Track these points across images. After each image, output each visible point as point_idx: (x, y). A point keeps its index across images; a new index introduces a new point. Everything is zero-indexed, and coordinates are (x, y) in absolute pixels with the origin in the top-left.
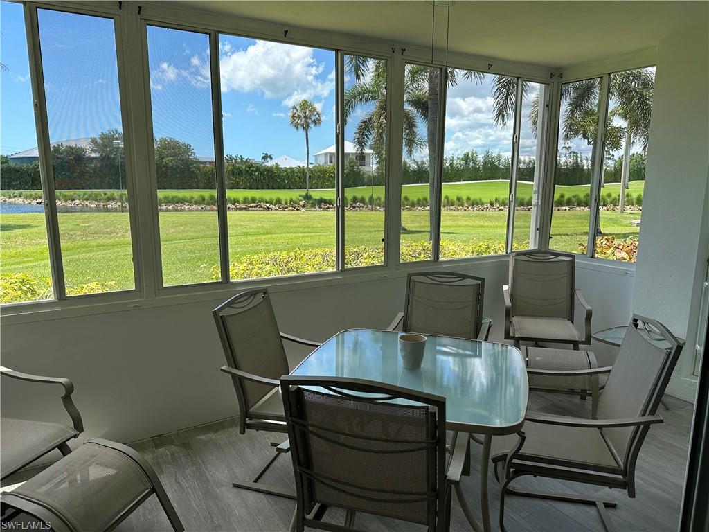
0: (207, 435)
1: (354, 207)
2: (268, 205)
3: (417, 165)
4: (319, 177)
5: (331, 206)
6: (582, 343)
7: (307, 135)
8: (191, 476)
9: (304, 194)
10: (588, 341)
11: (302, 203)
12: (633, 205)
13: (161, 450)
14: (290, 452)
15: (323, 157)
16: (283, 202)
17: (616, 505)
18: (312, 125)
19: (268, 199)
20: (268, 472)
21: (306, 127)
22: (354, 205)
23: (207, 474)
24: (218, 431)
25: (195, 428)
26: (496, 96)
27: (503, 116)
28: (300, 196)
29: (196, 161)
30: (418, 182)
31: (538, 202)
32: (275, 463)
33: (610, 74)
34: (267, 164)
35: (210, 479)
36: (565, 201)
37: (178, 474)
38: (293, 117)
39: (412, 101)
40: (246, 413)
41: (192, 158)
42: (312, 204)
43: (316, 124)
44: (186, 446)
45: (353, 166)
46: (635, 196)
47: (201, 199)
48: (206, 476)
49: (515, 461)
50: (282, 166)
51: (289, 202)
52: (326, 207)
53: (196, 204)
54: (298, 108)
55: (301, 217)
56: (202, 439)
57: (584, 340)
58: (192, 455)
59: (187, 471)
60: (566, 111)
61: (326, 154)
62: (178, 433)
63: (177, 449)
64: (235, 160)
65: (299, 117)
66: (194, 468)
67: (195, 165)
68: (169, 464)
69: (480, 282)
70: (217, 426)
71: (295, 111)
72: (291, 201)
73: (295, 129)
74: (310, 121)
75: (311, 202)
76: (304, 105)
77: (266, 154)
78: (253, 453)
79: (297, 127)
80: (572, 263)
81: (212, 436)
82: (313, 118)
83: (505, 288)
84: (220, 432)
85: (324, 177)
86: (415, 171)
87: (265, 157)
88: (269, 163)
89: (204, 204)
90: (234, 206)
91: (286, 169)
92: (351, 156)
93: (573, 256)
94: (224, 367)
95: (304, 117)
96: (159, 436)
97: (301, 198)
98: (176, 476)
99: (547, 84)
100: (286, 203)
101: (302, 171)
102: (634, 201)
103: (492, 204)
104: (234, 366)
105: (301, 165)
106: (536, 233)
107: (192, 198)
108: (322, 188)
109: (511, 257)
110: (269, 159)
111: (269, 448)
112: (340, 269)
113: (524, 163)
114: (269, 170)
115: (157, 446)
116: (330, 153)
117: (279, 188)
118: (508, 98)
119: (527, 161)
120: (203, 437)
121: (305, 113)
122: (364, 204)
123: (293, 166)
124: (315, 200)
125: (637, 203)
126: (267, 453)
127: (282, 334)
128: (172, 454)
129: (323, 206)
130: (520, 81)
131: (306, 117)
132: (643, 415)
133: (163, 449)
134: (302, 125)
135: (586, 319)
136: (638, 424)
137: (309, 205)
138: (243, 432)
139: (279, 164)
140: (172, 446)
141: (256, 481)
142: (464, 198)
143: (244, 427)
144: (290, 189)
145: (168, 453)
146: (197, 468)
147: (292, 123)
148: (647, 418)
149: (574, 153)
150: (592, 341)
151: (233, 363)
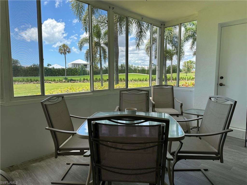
0: (35, 164)
1: (84, 82)
2: (50, 82)
3: (106, 68)
4: (70, 72)
5: (75, 82)
6: (180, 115)
7: (65, 56)
8: (30, 182)
9: (65, 78)
10: (182, 114)
11: (64, 81)
12: (174, 80)
13: (13, 172)
14: (90, 157)
15: (71, 65)
16: (56, 81)
17: (208, 169)
18: (67, 53)
19: (50, 80)
20: (67, 175)
21: (65, 54)
22: (84, 81)
23: (38, 180)
24: (41, 161)
25: (30, 161)
26: (136, 40)
27: (139, 46)
28: (63, 78)
29: (21, 67)
30: (106, 74)
31: (158, 69)
32: (70, 171)
33: (181, 24)
34: (49, 67)
35: (40, 182)
36: (154, 79)
37: (23, 182)
38: (60, 50)
39: (105, 43)
40: (57, 148)
41: (19, 65)
42: (68, 81)
43: (68, 52)
44: (26, 169)
45: (83, 68)
46: (174, 77)
47: (23, 80)
48: (37, 181)
49: (179, 154)
50: (55, 68)
51: (58, 81)
52: (73, 82)
53: (20, 82)
54: (62, 47)
55: (64, 85)
56: (33, 166)
57: (180, 114)
58: (29, 173)
59: (27, 180)
60: (155, 48)
61: (72, 64)
62: (21, 164)
63: (21, 171)
64: (37, 66)
65: (62, 50)
66: (31, 178)
67: (20, 68)
68: (18, 178)
69: (147, 92)
70: (40, 159)
71: (60, 48)
72: (59, 80)
73: (61, 54)
74: (66, 51)
75: (67, 80)
76: (64, 46)
77: (49, 64)
78: (59, 168)
79: (61, 53)
80: (172, 88)
81: (38, 164)
82: (67, 50)
83: (151, 98)
84: (42, 162)
85: (72, 72)
86: (105, 70)
87: (49, 65)
88: (50, 67)
89: (24, 82)
90: (36, 82)
91: (57, 69)
92: (82, 65)
93: (173, 86)
94: (47, 128)
95: (64, 50)
96: (12, 166)
97: (63, 79)
98: (22, 183)
99: (160, 28)
100: (57, 81)
101: (63, 70)
102: (174, 79)
103: (131, 81)
104: (51, 126)
105: (63, 67)
106: (158, 79)
107: (19, 80)
108: (71, 76)
109: (152, 87)
110: (50, 66)
111: (66, 165)
112: (92, 90)
113: (140, 68)
114: (50, 69)
115: (11, 171)
116: (74, 63)
117: (54, 76)
118: (140, 41)
119: (141, 67)
120: (34, 165)
121: (64, 48)
122: (88, 81)
123: (60, 68)
124: (69, 80)
125: (175, 80)
126: (65, 168)
127: (70, 115)
128: (19, 173)
129: (72, 82)
130: (152, 25)
131: (65, 50)
132: (224, 129)
133: (15, 172)
134: (63, 53)
135: (181, 106)
136: (222, 133)
137: (67, 82)
138: (56, 157)
139: (54, 67)
140: (19, 170)
141: (62, 180)
142: (122, 79)
143: (57, 155)
144: (58, 76)
145: (17, 173)
146: (32, 178)
147: (59, 52)
148: (226, 130)
149: (155, 65)
150: (184, 114)
151: (51, 125)
